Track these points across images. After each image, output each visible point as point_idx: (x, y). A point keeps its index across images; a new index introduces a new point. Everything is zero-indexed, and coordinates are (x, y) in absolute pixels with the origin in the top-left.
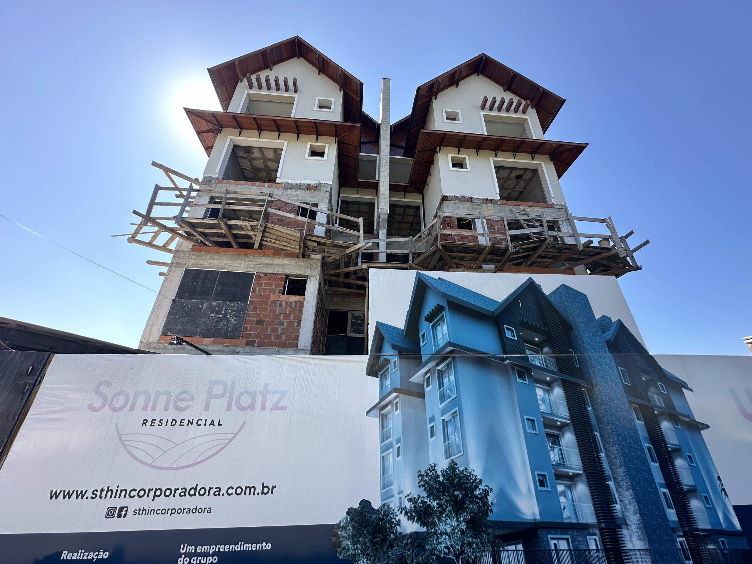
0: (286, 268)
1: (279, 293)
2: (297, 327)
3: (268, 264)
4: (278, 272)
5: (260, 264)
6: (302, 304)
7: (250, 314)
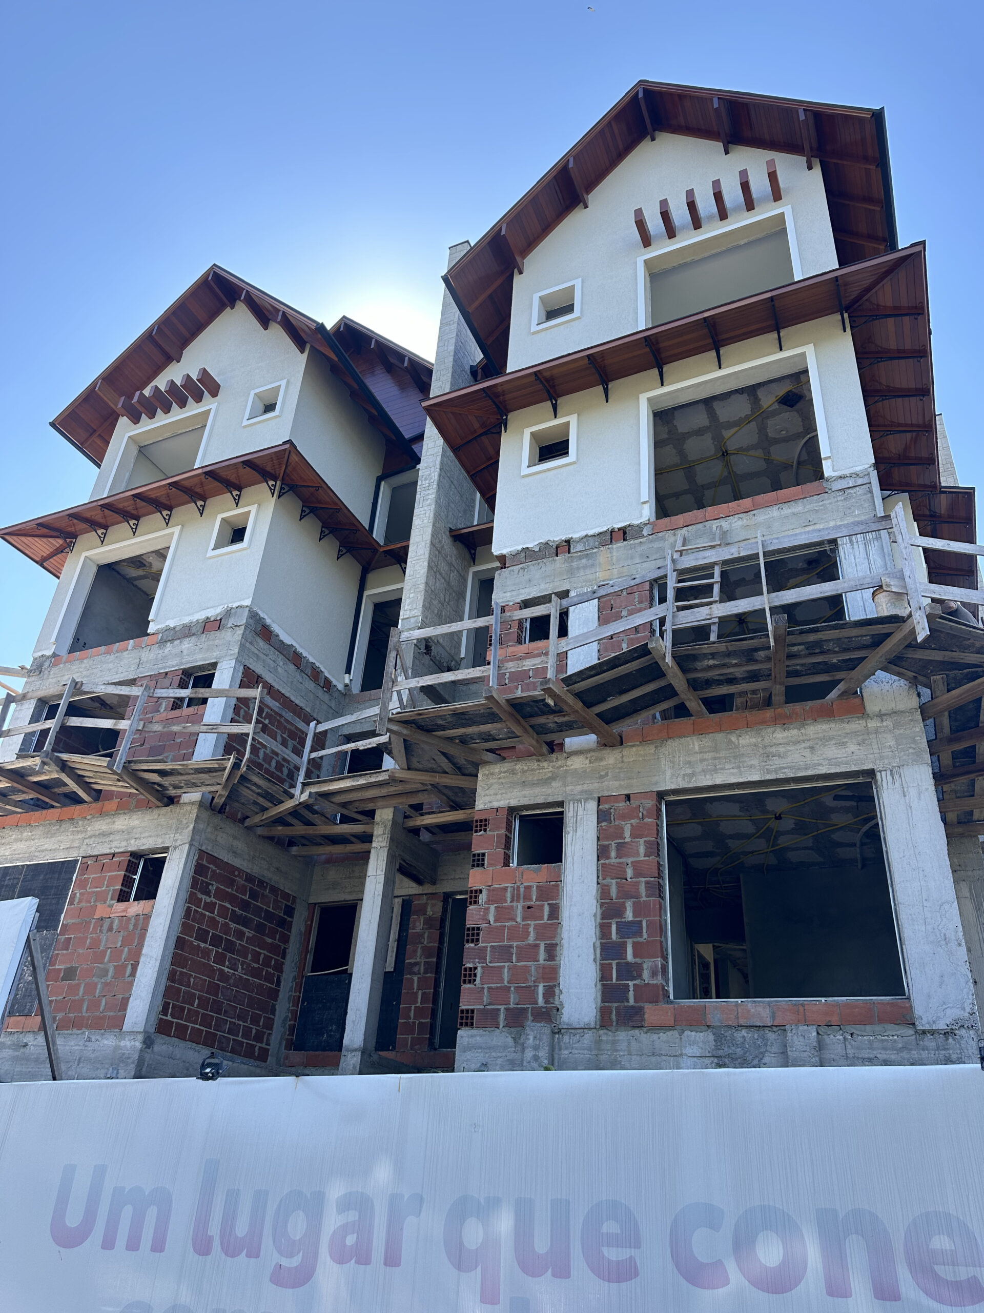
0: (131, 839)
1: (112, 899)
2: (130, 978)
3: (103, 834)
4: (117, 850)
5: (90, 837)
6: (147, 917)
7: (58, 954)
